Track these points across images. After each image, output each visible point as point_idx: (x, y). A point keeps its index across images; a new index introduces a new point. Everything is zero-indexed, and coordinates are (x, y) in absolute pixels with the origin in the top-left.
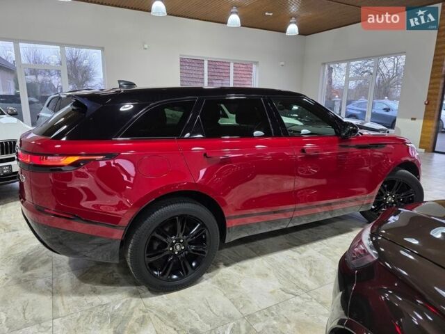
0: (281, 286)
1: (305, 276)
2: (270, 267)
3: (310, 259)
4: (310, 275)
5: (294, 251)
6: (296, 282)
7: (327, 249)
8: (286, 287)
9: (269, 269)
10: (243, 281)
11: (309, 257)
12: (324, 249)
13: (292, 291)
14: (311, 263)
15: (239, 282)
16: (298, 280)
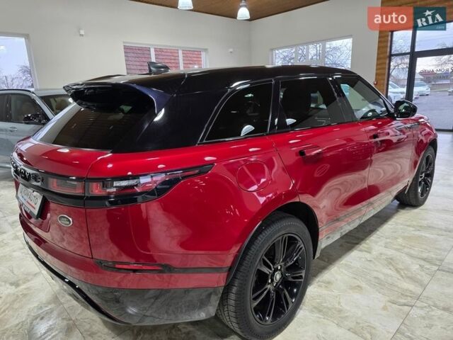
0: (387, 298)
1: (398, 279)
2: (355, 276)
3: (384, 257)
4: (402, 276)
5: (361, 251)
6: (396, 289)
7: (390, 242)
8: (392, 298)
9: (355, 278)
10: (341, 300)
11: (381, 254)
12: (386, 243)
13: (403, 301)
14: (390, 262)
15: (339, 303)
16: (397, 286)
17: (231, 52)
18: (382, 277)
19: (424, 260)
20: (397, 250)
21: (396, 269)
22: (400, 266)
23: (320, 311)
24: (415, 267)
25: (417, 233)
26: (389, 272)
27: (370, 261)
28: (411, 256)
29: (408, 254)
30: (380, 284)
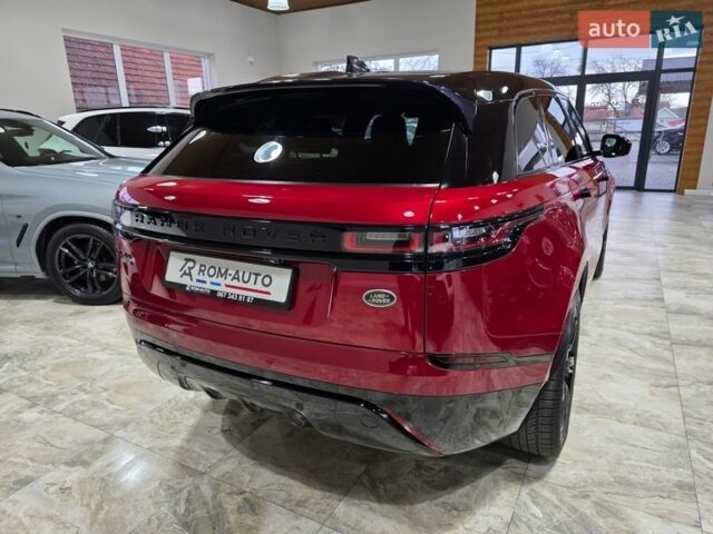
0: (647, 382)
1: (641, 360)
3: (606, 338)
4: (642, 356)
6: (648, 371)
7: (600, 321)
8: (651, 381)
10: (600, 393)
11: (601, 335)
12: (596, 322)
13: (664, 383)
14: (617, 342)
15: (601, 397)
16: (644, 368)
17: (251, 63)
18: (620, 359)
20: (612, 328)
22: (632, 345)
23: (588, 410)
24: (648, 345)
25: (619, 306)
26: (624, 353)
27: (595, 345)
28: (635, 333)
29: (629, 331)
30: (627, 368)
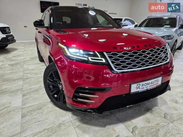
19: (28, 78)
21: (33, 73)
